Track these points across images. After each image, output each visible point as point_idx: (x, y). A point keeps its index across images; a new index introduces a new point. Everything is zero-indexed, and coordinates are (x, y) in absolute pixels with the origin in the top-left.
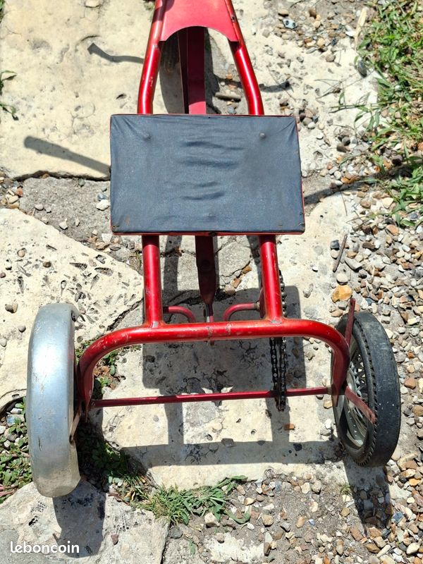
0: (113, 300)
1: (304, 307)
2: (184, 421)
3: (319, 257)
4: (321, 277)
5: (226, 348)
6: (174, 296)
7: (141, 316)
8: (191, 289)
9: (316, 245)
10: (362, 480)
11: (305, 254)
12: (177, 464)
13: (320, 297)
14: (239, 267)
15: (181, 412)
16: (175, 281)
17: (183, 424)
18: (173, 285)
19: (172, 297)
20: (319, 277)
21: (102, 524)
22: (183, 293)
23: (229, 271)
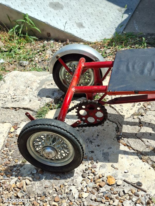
0: (121, 107)
1: (107, 164)
2: (69, 119)
3: (133, 175)
4: (121, 174)
5: (94, 134)
6: (121, 124)
7: (113, 113)
8: (123, 128)
9: (140, 175)
10: (25, 169)
11: (135, 170)
12: (55, 114)
13: (111, 171)
14: (131, 145)
15: (73, 119)
16: (127, 124)
17: (68, 119)
18: (125, 124)
19: (120, 123)
20: (121, 173)
21: (45, 97)
22: (122, 126)
23: (130, 142)
